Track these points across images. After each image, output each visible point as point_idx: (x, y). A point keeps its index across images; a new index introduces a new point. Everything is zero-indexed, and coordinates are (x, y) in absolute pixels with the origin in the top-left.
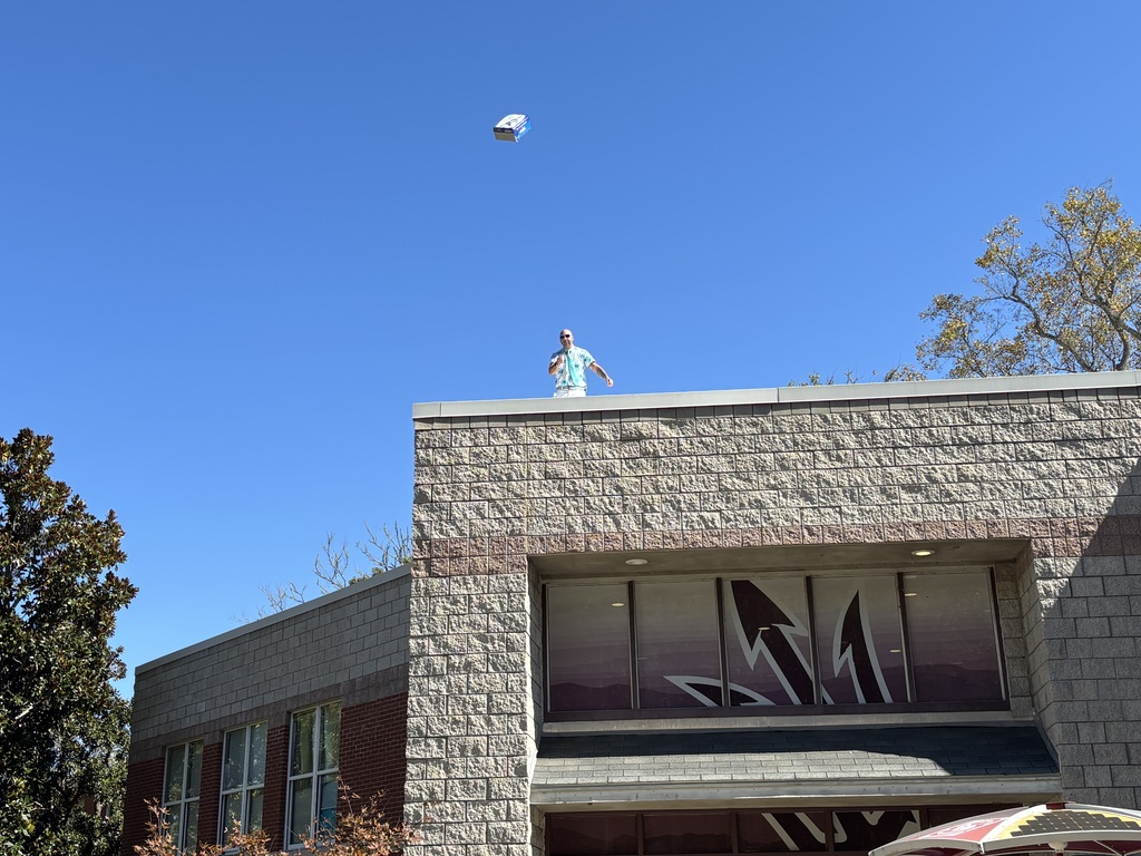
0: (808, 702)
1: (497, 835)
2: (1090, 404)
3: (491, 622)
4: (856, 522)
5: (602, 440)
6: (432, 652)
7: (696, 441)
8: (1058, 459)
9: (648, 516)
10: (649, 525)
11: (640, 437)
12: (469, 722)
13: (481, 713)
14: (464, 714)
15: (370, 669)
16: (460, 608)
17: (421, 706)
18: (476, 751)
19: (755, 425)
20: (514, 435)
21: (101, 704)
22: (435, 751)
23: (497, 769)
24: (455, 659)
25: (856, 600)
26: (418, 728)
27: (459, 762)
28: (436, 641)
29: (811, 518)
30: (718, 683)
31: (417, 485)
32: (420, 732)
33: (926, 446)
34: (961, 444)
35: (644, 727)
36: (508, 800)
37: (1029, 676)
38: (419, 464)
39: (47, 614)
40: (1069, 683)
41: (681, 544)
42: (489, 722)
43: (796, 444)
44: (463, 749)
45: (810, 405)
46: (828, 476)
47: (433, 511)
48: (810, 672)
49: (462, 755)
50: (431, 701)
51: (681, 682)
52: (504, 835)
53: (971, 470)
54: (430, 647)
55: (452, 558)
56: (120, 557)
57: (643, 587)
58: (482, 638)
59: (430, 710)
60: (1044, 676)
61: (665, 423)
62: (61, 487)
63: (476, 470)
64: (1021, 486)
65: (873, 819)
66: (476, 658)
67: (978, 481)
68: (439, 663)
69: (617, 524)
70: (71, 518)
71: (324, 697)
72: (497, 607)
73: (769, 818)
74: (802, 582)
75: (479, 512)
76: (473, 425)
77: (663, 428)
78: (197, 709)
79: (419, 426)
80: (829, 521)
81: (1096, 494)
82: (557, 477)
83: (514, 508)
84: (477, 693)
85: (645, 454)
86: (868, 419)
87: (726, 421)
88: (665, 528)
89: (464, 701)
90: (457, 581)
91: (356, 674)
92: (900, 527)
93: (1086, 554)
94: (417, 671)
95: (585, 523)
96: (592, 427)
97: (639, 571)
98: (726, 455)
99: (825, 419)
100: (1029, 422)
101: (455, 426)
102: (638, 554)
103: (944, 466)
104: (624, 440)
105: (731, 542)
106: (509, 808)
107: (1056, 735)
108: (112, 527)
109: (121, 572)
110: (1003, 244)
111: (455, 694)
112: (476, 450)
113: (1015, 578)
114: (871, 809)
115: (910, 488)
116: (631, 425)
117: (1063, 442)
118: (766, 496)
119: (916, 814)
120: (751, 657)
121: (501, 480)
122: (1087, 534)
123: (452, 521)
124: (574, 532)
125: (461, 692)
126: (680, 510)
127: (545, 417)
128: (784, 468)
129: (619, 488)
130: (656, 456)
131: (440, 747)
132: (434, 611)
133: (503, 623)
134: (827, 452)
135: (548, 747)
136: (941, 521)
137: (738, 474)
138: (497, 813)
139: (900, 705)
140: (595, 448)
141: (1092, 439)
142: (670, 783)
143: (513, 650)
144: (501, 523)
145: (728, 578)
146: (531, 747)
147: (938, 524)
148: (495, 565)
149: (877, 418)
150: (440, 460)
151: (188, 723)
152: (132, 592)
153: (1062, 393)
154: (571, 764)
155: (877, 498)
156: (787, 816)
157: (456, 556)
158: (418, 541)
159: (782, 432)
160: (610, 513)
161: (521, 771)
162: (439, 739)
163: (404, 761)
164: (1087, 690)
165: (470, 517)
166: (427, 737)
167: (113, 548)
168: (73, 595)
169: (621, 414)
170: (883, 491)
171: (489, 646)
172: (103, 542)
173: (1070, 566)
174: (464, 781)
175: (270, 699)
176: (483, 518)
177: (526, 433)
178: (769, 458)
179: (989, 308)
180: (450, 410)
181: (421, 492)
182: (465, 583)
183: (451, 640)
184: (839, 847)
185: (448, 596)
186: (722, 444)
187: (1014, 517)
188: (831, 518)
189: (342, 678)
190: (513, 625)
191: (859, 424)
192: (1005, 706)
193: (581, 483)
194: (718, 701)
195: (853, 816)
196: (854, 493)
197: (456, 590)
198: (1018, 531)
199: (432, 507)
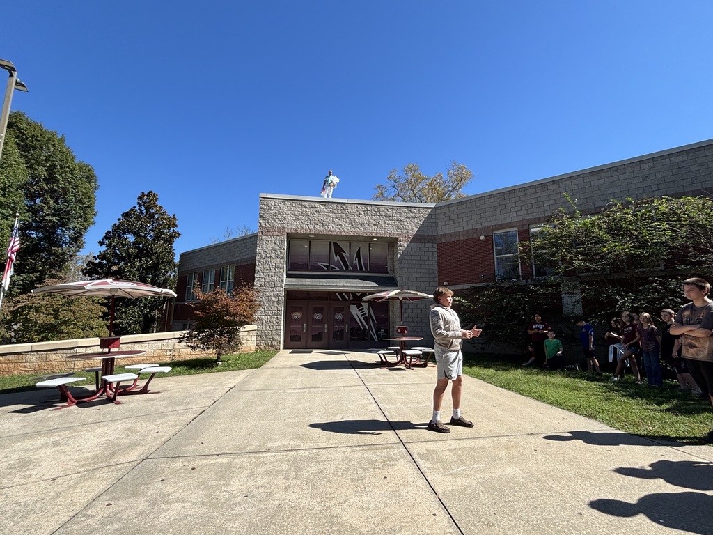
0: (348, 270)
1: (276, 295)
2: (413, 210)
3: (277, 247)
4: (362, 231)
5: (306, 207)
7: (328, 209)
8: (405, 221)
9: (316, 226)
10: (316, 228)
11: (315, 207)
12: (270, 269)
13: (273, 268)
14: (269, 267)
15: (242, 258)
16: (270, 243)
17: (259, 265)
18: (272, 276)
19: (342, 207)
20: (285, 204)
21: (171, 262)
22: (262, 275)
23: (277, 280)
24: (268, 255)
25: (359, 249)
26: (258, 270)
29: (352, 230)
30: (328, 265)
31: (260, 213)
33: (378, 215)
34: (386, 216)
35: (310, 273)
36: (279, 287)
37: (394, 267)
38: (261, 208)
39: (157, 238)
40: (402, 268)
42: (275, 270)
43: (350, 212)
44: (269, 275)
45: (354, 204)
46: (357, 220)
48: (348, 263)
49: (269, 277)
50: (261, 264)
51: (320, 264)
52: (278, 295)
53: (387, 222)
54: (262, 252)
55: (268, 232)
56: (176, 226)
57: (313, 242)
58: (275, 251)
59: (261, 266)
60: (397, 267)
62: (160, 207)
63: (275, 211)
64: (398, 226)
65: (359, 295)
66: (273, 255)
67: (388, 224)
68: (264, 256)
69: (308, 227)
70: (163, 215)
71: (231, 263)
72: (279, 244)
73: (337, 294)
74: (348, 244)
75: (275, 221)
76: (275, 200)
77: (320, 205)
78: (196, 265)
79: (261, 199)
81: (412, 229)
82: (295, 215)
83: (284, 221)
84: (273, 263)
85: (316, 211)
86: (367, 208)
87: (335, 205)
88: (319, 229)
89: (270, 265)
90: (269, 237)
91: (239, 258)
92: (371, 233)
93: (409, 242)
94: (258, 257)
95: (301, 226)
96: (304, 204)
97: (313, 238)
98: (334, 213)
99: (357, 207)
100: (400, 212)
101: (270, 200)
102: (313, 234)
103: (382, 220)
104: (312, 207)
106: (279, 289)
107: (398, 279)
108: (174, 219)
109: (176, 230)
110: (393, 174)
112: (275, 206)
113: (393, 246)
114: (358, 293)
115: (374, 225)
116: (313, 204)
117: (407, 217)
118: (343, 224)
120: (336, 260)
121: (281, 214)
122: (410, 238)
123: (268, 223)
124: (298, 228)
125: (269, 263)
126: (323, 225)
127: (292, 200)
128: (347, 218)
129: (309, 219)
130: (319, 212)
132: (263, 243)
133: (280, 248)
134: (357, 215)
135: (288, 276)
137: (337, 218)
138: (276, 290)
139: (367, 271)
140: (304, 208)
141: (413, 217)
143: (282, 254)
144: (280, 224)
145: (332, 242)
146: (285, 276)
147: (379, 233)
148: (279, 234)
149: (369, 209)
150: (266, 208)
151: (194, 268)
152: (180, 235)
153: (408, 207)
154: (294, 280)
156: (341, 293)
158: (260, 227)
159: (347, 209)
160: (307, 224)
161: (282, 281)
162: (263, 273)
163: (254, 277)
164: (405, 270)
165: (273, 222)
166: (260, 272)
167: (174, 224)
168: (164, 234)
169: (311, 201)
170: (368, 225)
171: (276, 253)
172: (172, 222)
173: (406, 244)
174: (269, 282)
175: (216, 263)
176: (276, 223)
177: (288, 203)
178: (344, 215)
179: (389, 189)
180: (269, 196)
181: (261, 215)
182: (271, 238)
183: (267, 251)
184: (351, 300)
185: (267, 240)
186: (334, 211)
187: (394, 233)
188: (357, 230)
189: (235, 259)
190: (282, 248)
191: (365, 209)
192: (388, 273)
193: (300, 217)
194: (328, 268)
195: (354, 294)
196: (362, 225)
197: (269, 239)
198: (396, 236)
199: (263, 219)
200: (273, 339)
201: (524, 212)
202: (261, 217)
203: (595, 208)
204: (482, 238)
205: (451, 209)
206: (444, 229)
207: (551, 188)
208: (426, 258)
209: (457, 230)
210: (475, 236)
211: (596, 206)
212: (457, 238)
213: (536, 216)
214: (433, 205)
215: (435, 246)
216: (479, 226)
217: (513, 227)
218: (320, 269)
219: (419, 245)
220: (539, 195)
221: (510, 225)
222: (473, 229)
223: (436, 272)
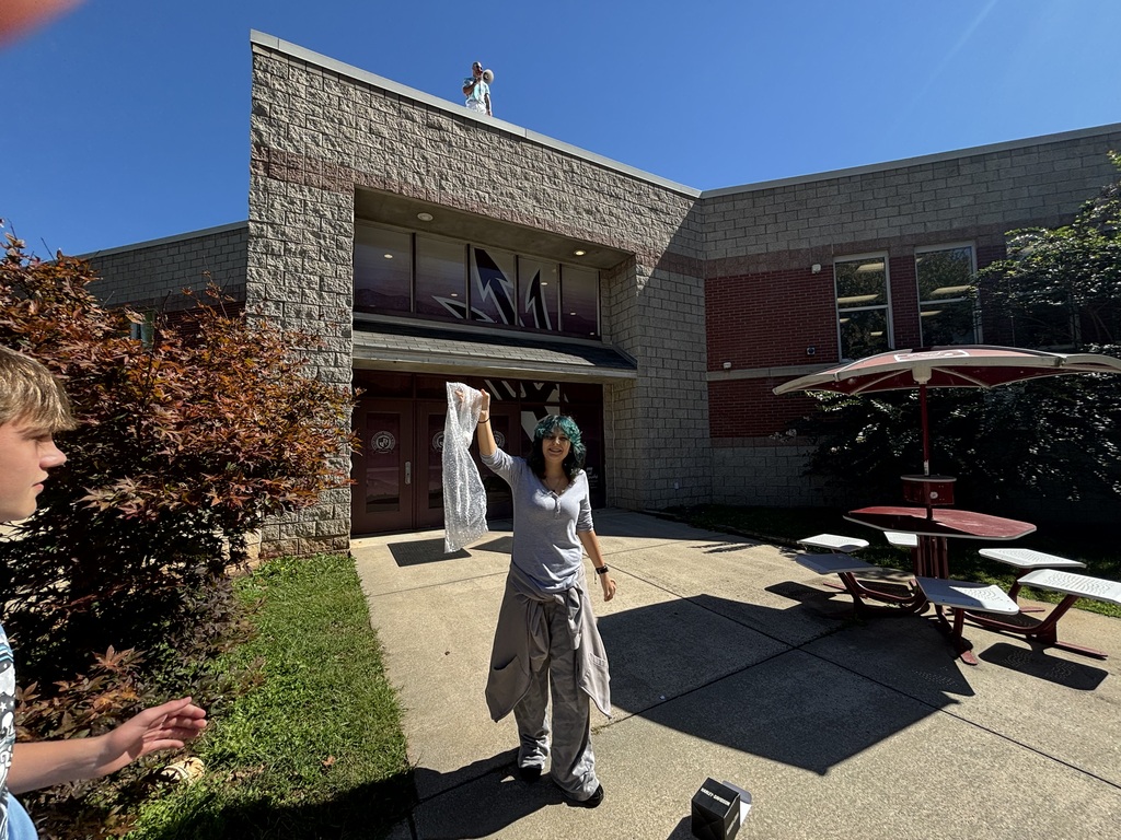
0: (513, 324)
1: (327, 376)
2: (663, 194)
3: (323, 225)
4: (561, 222)
5: (413, 121)
6: (270, 236)
7: (476, 143)
8: (650, 217)
9: (443, 182)
10: (444, 189)
11: (440, 128)
12: (303, 294)
13: (314, 289)
14: (299, 287)
16: (297, 207)
17: (260, 276)
18: (309, 315)
19: (512, 147)
20: (345, 92)
22: (273, 311)
23: (327, 330)
24: (292, 246)
25: (538, 274)
26: (257, 292)
27: (294, 321)
28: (274, 228)
29: (539, 213)
30: (465, 306)
31: (255, 99)
32: (259, 295)
33: (596, 191)
34: (612, 196)
35: (419, 324)
36: (336, 352)
37: (611, 327)
38: (258, 82)
41: (464, 208)
42: (321, 296)
43: (533, 167)
44: (298, 313)
45: (542, 146)
46: (549, 190)
47: (272, 126)
48: (514, 308)
49: (298, 317)
50: (269, 273)
51: (442, 301)
52: (333, 376)
53: (614, 211)
54: (269, 232)
55: (289, 168)
57: (424, 242)
58: (316, 235)
59: (268, 280)
61: (457, 125)
63: (311, 106)
64: (633, 226)
65: (539, 387)
66: (311, 248)
67: (618, 218)
68: (277, 246)
69: (423, 182)
72: (329, 216)
73: (489, 382)
74: (512, 257)
75: (314, 139)
76: (309, 69)
77: (455, 127)
79: (256, 49)
80: (548, 218)
81: (662, 240)
82: (379, 135)
83: (344, 146)
84: (310, 274)
85: (443, 141)
86: (571, 166)
87: (495, 138)
88: (452, 193)
89: (300, 278)
90: (293, 187)
91: (167, 293)
92: (582, 231)
93: (657, 267)
95: (399, 174)
96: (407, 108)
97: (426, 227)
98: (493, 159)
99: (549, 158)
100: (639, 194)
101: (292, 63)
102: (430, 204)
103: (605, 204)
104: (430, 126)
105: (495, 214)
106: (336, 358)
111: (293, 272)
112: (313, 91)
113: (611, 279)
114: (538, 382)
115: (588, 212)
116: (434, 118)
117: (651, 209)
118: (517, 193)
119: (558, 386)
120: (482, 294)
121: (333, 121)
122: (657, 257)
123: (289, 138)
124: (391, 177)
125: (296, 271)
126: (464, 184)
127: (371, 87)
128: (527, 179)
129: (424, 157)
130: (450, 145)
131: (277, 308)
132: (273, 205)
133: (334, 228)
134: (549, 178)
136: (601, 234)
137: (500, 173)
138: (326, 361)
139: (556, 332)
140: (409, 124)
141: (663, 212)
142: (450, 354)
143: (342, 249)
144: (333, 154)
145: (475, 245)
146: (351, 320)
147: (598, 235)
148: (328, 183)
149: (575, 167)
150: (277, 86)
153: (654, 185)
155: (572, 212)
156: (497, 382)
157: (293, 168)
158: (258, 146)
159: (526, 157)
160: (418, 173)
161: (347, 334)
162: (277, 303)
163: (245, 315)
164: (651, 332)
165: (307, 141)
166: (266, 299)
169: (429, 107)
170: (575, 209)
171: (322, 242)
173: (650, 271)
176: (318, 145)
177: (356, 94)
178: (519, 169)
180: (288, 48)
181: (260, 106)
182: (301, 191)
183: (288, 231)
184: (522, 400)
185: (285, 197)
186: (491, 151)
187: (631, 243)
190: (342, 230)
191: (566, 168)
192: (599, 339)
193: (398, 145)
194: (464, 315)
195: (529, 384)
196: (561, 206)
197: (292, 193)
198: (631, 248)
199: (270, 122)
200: (324, 516)
201: (905, 220)
202: (259, 111)
203: (1062, 217)
204: (817, 268)
205: (740, 205)
206: (721, 248)
207: (964, 171)
208: (687, 309)
209: (753, 250)
210: (795, 265)
211: (1064, 212)
212: (752, 269)
213: (932, 228)
214: (697, 194)
215: (702, 284)
216: (804, 246)
217: (881, 249)
218: (440, 314)
219: (674, 277)
220: (941, 184)
221: (872, 246)
222: (791, 252)
223: (704, 340)
